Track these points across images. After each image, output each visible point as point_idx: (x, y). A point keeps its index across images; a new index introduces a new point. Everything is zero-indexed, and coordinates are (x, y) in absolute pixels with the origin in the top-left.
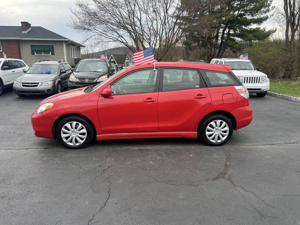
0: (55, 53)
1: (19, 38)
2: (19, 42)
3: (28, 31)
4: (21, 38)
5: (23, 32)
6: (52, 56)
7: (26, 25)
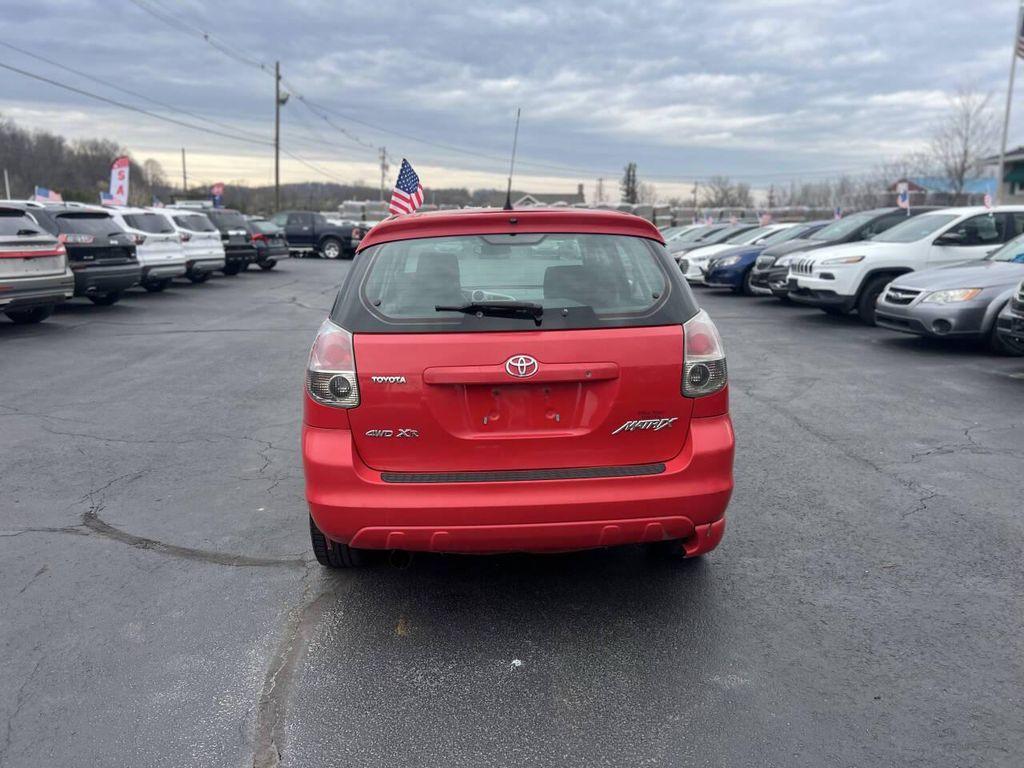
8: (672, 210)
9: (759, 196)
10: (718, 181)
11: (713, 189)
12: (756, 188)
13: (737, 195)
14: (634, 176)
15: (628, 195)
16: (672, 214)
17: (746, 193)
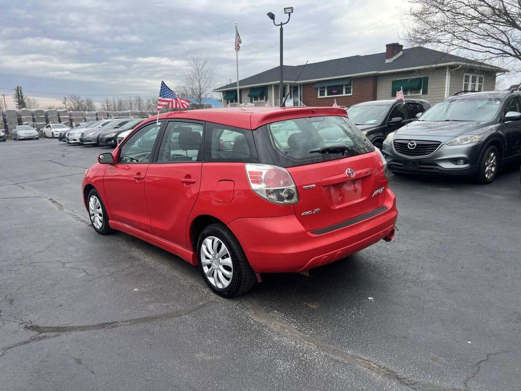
0: (429, 90)
1: (375, 72)
2: (376, 78)
3: (395, 58)
4: (378, 72)
5: (387, 61)
6: (423, 96)
7: (394, 48)
8: (68, 112)
9: (98, 106)
10: (74, 97)
11: (72, 101)
12: (95, 101)
13: (86, 105)
14: (21, 93)
15: (19, 104)
16: (69, 115)
17: (91, 103)
